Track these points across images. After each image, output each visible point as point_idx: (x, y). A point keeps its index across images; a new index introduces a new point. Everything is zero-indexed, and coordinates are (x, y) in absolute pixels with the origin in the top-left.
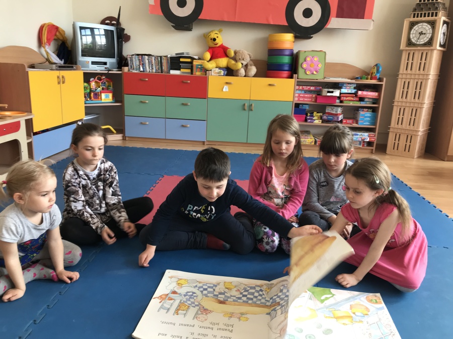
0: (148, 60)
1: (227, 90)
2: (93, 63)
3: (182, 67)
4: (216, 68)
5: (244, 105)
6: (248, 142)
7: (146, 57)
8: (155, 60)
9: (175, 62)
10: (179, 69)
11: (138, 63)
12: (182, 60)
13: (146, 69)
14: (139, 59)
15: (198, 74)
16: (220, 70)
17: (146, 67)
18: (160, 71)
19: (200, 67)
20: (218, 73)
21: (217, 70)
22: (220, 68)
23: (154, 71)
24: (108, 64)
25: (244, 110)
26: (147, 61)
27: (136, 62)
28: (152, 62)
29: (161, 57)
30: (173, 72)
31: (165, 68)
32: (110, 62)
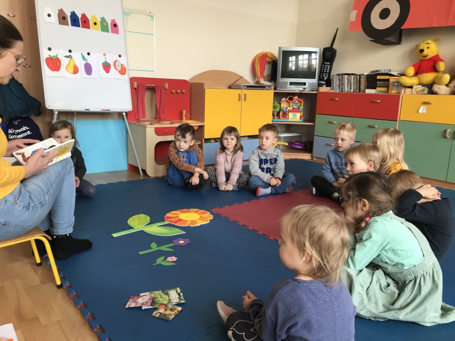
0: (348, 79)
1: (425, 112)
2: (291, 84)
3: (378, 85)
4: (420, 85)
5: (445, 131)
6: (447, 181)
7: (346, 76)
8: (354, 79)
9: (372, 80)
10: (375, 88)
11: (338, 83)
12: (378, 77)
13: (345, 89)
14: (339, 79)
15: (393, 92)
16: (423, 88)
17: (345, 87)
18: (358, 91)
19: (396, 84)
20: (421, 91)
21: (420, 88)
22: (423, 85)
23: (352, 91)
24: (307, 84)
25: (445, 137)
26: (346, 81)
27: (336, 82)
28: (351, 81)
29: (360, 75)
30: (368, 91)
31: (362, 87)
32: (309, 83)
